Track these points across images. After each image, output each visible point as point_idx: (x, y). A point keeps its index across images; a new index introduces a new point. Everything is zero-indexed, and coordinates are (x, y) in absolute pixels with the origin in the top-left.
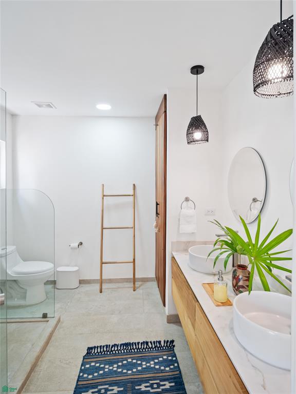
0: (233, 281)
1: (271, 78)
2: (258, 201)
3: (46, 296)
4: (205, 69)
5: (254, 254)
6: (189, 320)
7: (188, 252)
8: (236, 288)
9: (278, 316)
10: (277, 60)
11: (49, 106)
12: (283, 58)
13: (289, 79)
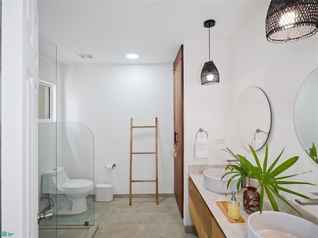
0: (244, 201)
1: (284, 25)
2: (261, 131)
3: (88, 207)
4: (216, 23)
5: (263, 178)
6: (205, 232)
7: (203, 174)
8: (247, 207)
9: (289, 235)
10: (290, 8)
11: (90, 56)
12: (296, 6)
13: (302, 24)
